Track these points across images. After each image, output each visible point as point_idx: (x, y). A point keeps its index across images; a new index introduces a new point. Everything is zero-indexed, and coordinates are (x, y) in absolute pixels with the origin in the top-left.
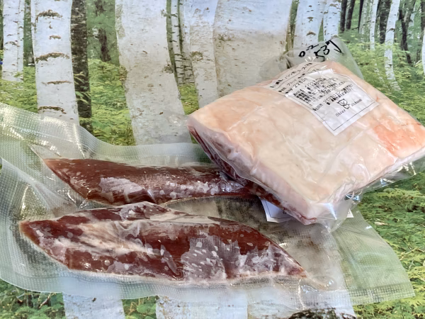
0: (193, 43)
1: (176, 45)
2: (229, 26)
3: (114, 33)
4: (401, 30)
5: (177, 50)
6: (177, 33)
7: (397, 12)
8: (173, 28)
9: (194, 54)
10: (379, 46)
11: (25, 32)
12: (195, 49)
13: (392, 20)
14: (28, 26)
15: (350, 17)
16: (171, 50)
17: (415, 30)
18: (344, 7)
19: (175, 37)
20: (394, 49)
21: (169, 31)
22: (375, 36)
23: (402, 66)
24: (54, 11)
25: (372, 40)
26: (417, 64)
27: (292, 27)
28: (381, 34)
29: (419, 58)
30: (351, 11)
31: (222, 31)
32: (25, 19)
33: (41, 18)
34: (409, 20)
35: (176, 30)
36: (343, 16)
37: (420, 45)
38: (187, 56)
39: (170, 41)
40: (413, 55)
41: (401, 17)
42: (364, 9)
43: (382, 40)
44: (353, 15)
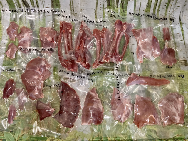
0: (76, 11)
1: (72, 11)
2: (83, 7)
4: (122, 5)
5: (72, 13)
7: (120, 1)
9: (75, 14)
12: (76, 12)
13: (120, 3)
15: (110, 3)
16: (71, 13)
17: (125, 5)
18: (108, 1)
19: (72, 10)
20: (120, 9)
21: (71, 9)
22: (116, 6)
23: (122, 12)
24: (48, 7)
25: (115, 7)
26: (126, 12)
27: (97, 7)
29: (126, 10)
30: (110, 2)
31: (82, 8)
34: (124, 3)
35: (72, 8)
36: (108, 3)
37: (127, 8)
38: (74, 14)
39: (71, 11)
40: (125, 10)
41: (122, 2)
42: (113, 1)
43: (118, 7)
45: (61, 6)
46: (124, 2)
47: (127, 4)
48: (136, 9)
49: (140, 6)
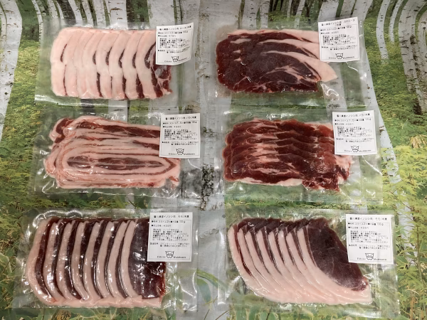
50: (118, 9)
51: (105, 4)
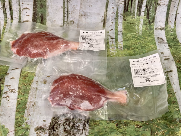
0: (72, 17)
1: (66, 18)
2: (85, 11)
3: (45, 15)
4: (147, 11)
5: (66, 20)
6: (67, 14)
7: (145, 5)
8: (65, 12)
9: (71, 21)
10: (138, 17)
11: (19, 14)
12: (72, 19)
13: (143, 8)
14: (20, 12)
15: (127, 7)
16: (64, 19)
17: (152, 12)
18: (125, 4)
20: (144, 19)
22: (137, 14)
23: (146, 24)
25: (136, 15)
26: (152, 24)
27: (107, 11)
28: (139, 13)
29: (153, 22)
30: (128, 5)
31: (82, 13)
32: (19, 10)
33: (24, 10)
36: (125, 7)
37: (154, 17)
38: (69, 22)
39: (64, 16)
40: (151, 21)
41: (147, 7)
42: (133, 5)
43: (139, 15)
44: (129, 7)
45: (48, 7)
46: (151, 7)
47: (156, 10)
48: (169, 20)
49: (176, 15)
50: (27, 9)
51: (19, 5)
